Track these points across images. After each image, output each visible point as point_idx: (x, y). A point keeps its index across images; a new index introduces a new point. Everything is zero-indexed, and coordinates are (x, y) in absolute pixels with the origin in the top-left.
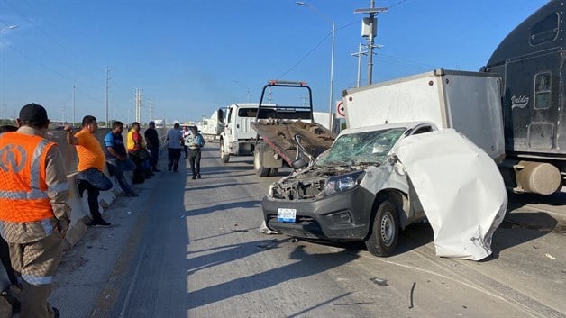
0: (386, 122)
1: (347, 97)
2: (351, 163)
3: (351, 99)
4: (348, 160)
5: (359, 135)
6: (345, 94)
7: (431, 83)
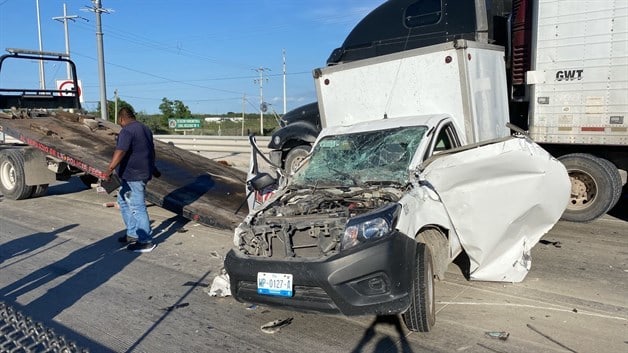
0: (386, 116)
1: (322, 80)
2: (351, 182)
3: (327, 82)
4: (346, 177)
5: (351, 137)
6: (318, 73)
7: (448, 60)
